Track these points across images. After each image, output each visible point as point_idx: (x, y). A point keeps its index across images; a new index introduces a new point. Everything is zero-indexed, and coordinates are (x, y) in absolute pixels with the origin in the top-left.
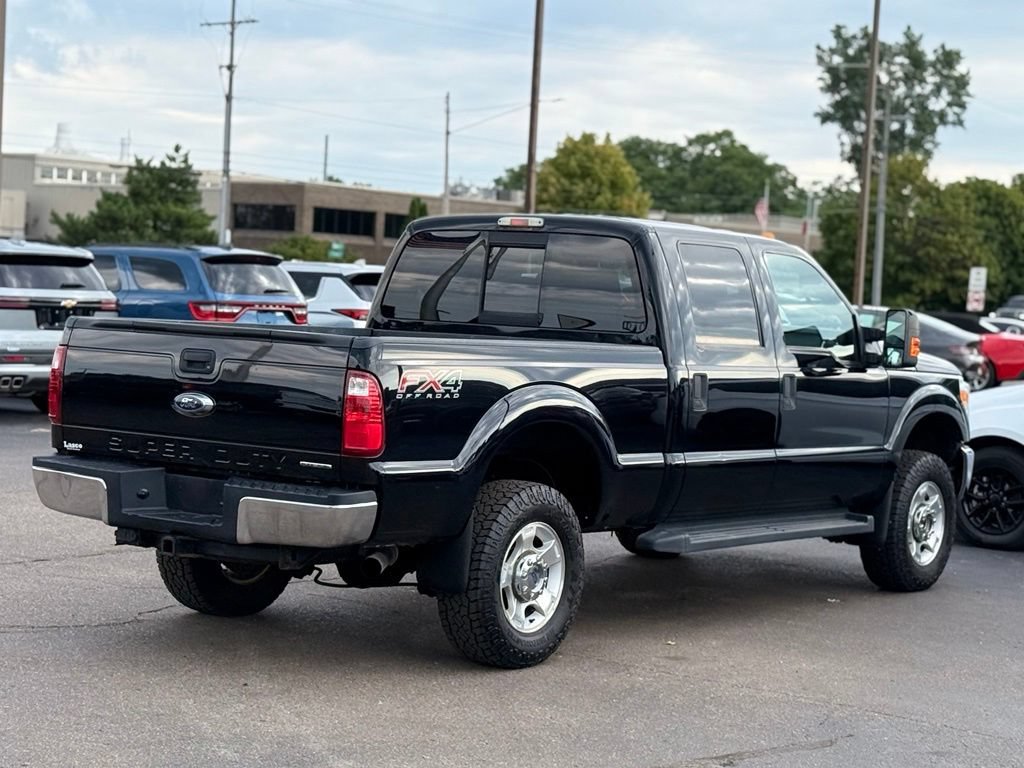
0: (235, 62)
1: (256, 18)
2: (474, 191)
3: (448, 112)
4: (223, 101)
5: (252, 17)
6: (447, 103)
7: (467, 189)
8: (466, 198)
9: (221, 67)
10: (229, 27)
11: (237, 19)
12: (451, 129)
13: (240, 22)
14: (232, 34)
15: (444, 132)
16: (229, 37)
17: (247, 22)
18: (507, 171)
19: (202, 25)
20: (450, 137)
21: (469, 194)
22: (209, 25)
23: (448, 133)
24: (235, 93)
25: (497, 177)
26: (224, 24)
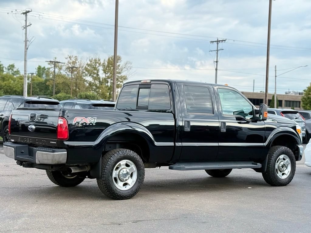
0: (218, 60)
1: (223, 49)
2: (292, 92)
3: (276, 71)
4: (215, 71)
5: (222, 49)
6: (276, 68)
7: (290, 92)
8: (289, 94)
9: (214, 62)
10: (216, 51)
11: (218, 49)
12: (277, 75)
13: (219, 50)
14: (217, 53)
15: (275, 76)
16: (216, 54)
17: (221, 50)
18: (307, 88)
19: (209, 51)
20: (277, 77)
21: (290, 93)
22: (211, 51)
23: (276, 76)
24: (218, 68)
25: (304, 89)
26: (215, 51)
